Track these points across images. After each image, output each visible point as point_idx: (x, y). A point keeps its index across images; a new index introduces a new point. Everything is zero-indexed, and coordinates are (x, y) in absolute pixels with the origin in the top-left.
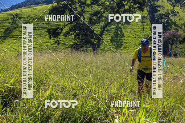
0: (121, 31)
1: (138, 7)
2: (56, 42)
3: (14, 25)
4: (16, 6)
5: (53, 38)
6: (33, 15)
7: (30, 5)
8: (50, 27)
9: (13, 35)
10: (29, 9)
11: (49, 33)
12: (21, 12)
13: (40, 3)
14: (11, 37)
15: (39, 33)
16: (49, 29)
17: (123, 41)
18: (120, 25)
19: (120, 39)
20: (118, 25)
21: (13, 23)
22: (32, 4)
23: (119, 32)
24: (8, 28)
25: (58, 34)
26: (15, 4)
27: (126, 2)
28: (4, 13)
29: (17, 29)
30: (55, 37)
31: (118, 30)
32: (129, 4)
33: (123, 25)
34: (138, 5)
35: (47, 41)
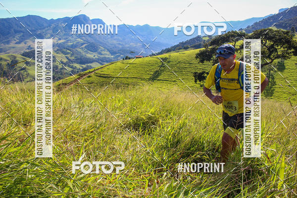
0: (273, 78)
1: (293, 52)
2: (201, 86)
3: (162, 68)
4: (165, 50)
5: (198, 82)
6: (180, 60)
7: (179, 49)
8: (197, 71)
9: (160, 77)
10: (178, 54)
11: (195, 76)
12: (170, 56)
13: (189, 48)
14: (158, 80)
15: (186, 77)
16: (195, 73)
17: (274, 90)
18: (272, 72)
19: (271, 87)
20: (269, 72)
21: (161, 66)
22: (181, 49)
23: (270, 80)
24: (157, 72)
25: (204, 78)
26: (164, 48)
27: (279, 47)
28: (154, 56)
29: (165, 72)
30: (200, 81)
31: (269, 77)
32: (282, 49)
33: (275, 72)
34: (293, 50)
35: (193, 85)
